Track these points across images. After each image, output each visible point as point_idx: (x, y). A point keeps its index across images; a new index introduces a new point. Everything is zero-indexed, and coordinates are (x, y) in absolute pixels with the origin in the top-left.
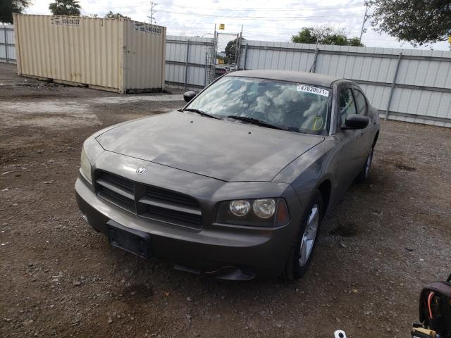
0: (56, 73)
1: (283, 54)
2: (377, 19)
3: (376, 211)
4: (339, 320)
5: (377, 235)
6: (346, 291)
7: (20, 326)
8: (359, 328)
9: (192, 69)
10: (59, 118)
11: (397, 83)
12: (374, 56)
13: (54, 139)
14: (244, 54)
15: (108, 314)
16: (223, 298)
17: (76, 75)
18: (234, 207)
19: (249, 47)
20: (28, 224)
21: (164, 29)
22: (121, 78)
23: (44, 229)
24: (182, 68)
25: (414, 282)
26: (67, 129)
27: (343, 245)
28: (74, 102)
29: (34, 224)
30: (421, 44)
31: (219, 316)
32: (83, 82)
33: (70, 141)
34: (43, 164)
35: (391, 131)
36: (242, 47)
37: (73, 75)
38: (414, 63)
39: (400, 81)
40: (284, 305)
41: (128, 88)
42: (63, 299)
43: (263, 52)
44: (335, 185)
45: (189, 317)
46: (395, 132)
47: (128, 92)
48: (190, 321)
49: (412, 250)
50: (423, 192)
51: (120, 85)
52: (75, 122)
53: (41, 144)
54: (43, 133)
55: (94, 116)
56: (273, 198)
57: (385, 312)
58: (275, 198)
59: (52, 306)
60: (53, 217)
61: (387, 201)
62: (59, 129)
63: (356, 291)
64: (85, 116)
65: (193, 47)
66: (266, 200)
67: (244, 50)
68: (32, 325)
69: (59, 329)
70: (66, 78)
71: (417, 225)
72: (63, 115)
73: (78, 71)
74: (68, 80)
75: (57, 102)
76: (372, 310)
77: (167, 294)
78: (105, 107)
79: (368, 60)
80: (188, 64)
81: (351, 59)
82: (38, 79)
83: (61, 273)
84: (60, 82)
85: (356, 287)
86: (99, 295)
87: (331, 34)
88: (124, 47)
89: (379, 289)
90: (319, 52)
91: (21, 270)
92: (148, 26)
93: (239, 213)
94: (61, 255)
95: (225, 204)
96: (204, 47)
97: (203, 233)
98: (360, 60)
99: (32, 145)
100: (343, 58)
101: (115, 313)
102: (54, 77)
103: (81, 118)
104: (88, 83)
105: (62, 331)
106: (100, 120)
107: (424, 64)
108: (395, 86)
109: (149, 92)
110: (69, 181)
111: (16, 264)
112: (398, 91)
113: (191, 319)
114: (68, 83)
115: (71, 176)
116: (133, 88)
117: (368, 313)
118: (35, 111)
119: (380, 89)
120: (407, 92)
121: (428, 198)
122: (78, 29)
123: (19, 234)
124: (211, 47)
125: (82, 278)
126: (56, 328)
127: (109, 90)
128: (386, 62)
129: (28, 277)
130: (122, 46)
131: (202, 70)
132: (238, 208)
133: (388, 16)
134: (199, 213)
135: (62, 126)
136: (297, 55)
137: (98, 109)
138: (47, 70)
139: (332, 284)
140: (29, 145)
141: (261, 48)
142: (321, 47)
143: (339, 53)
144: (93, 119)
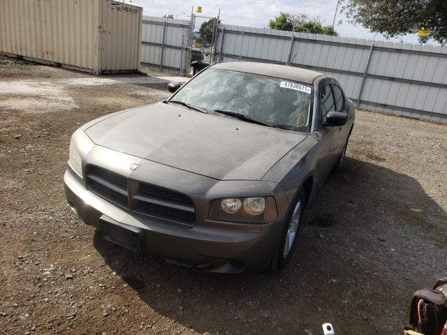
0: (26, 50)
1: (260, 40)
2: (351, 10)
3: (351, 202)
4: (320, 309)
5: (352, 225)
6: (325, 281)
7: (16, 320)
8: (339, 316)
9: (168, 51)
10: (33, 99)
11: (368, 73)
12: (347, 45)
13: (30, 123)
14: (221, 38)
15: (103, 306)
16: (212, 289)
17: (47, 53)
18: (225, 205)
19: (226, 31)
20: (13, 214)
21: (141, 9)
22: (96, 58)
23: (30, 220)
24: (158, 50)
25: (386, 272)
26: (43, 112)
27: (321, 236)
28: (48, 82)
29: (18, 215)
30: (392, 36)
31: (209, 307)
32: (56, 61)
33: (48, 125)
34: (22, 150)
35: (362, 120)
36: (219, 31)
37: (45, 53)
38: (385, 54)
39: (372, 72)
40: (269, 295)
41: (103, 69)
42: (57, 292)
43: (240, 37)
44: (316, 180)
45: (180, 308)
46: (365, 121)
47: (104, 73)
48: (182, 312)
49: (383, 241)
50: (392, 183)
51: (95, 65)
52: (51, 104)
53: (17, 128)
54: (18, 116)
55: (70, 99)
56: (263, 197)
57: (361, 301)
58: (265, 197)
59: (46, 299)
60: (37, 206)
61: (360, 192)
62: (34, 112)
63: (334, 281)
64: (61, 98)
65: (169, 29)
66: (256, 198)
67: (221, 35)
68: (28, 319)
69: (55, 322)
70: (37, 55)
71: (388, 215)
72: (38, 97)
73: (50, 49)
74: (40, 57)
75: (29, 81)
76: (350, 299)
77: (159, 286)
78: (81, 89)
79: (342, 49)
80: (164, 46)
81: (326, 47)
82: (7, 56)
83: (52, 266)
84: (31, 60)
85: (335, 277)
86: (91, 287)
87: (307, 21)
88: (100, 27)
89: (355, 279)
90: (295, 39)
91: (11, 263)
92: (124, 6)
93: (229, 210)
94: (50, 246)
95: (217, 201)
96: (180, 29)
97: (195, 229)
98: (334, 48)
99: (8, 129)
100: (318, 46)
101: (109, 306)
102: (24, 54)
103: (57, 101)
104: (61, 62)
105: (59, 325)
106: (77, 103)
107: (395, 56)
108: (367, 76)
109: (125, 74)
110: (50, 169)
111: (5, 257)
112: (370, 81)
113: (183, 310)
114: (39, 61)
115: (52, 163)
116: (108, 69)
117: (346, 302)
118: (7, 91)
119: (352, 78)
120: (378, 82)
121: (398, 188)
122: (50, 5)
123: (5, 225)
124: (187, 29)
125: (74, 270)
126: (52, 322)
127: (84, 70)
128: (359, 51)
129: (19, 270)
130: (97, 25)
131: (179, 52)
132: (229, 205)
133: (362, 7)
134: (192, 210)
135: (38, 109)
136: (274, 41)
137: (73, 92)
138: (16, 47)
139: (312, 274)
140: (5, 129)
141: (237, 33)
142: (297, 35)
143: (314, 41)
144: (70, 102)
